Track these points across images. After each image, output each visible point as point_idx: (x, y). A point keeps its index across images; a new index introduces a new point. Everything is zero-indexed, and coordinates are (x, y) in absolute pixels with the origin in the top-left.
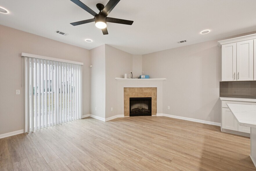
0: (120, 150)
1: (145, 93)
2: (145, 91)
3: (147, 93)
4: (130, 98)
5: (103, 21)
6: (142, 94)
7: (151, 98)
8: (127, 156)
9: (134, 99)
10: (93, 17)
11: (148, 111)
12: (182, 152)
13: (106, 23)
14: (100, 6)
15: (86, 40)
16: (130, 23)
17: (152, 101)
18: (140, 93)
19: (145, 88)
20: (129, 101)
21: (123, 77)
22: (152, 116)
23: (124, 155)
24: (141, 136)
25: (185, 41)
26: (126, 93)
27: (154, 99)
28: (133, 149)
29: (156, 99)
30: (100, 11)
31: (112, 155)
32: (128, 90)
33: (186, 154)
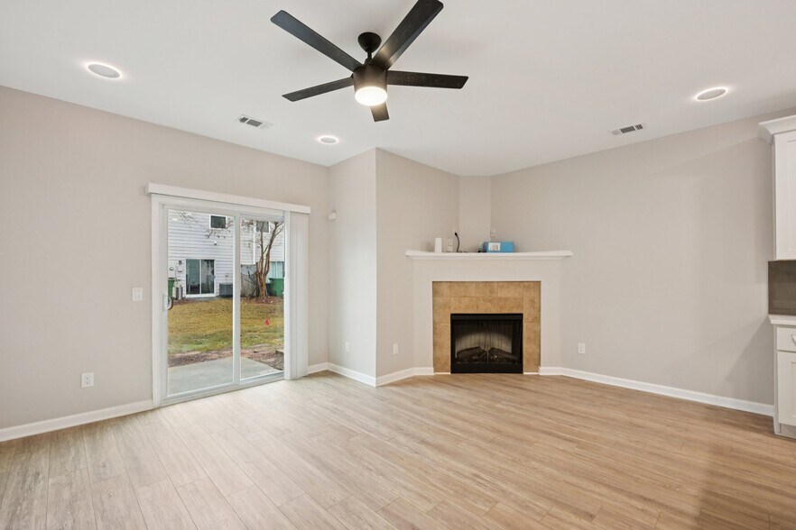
0: (426, 472)
1: (501, 299)
2: (502, 294)
3: (507, 299)
4: (452, 315)
5: (378, 84)
6: (490, 301)
7: (521, 315)
8: (452, 492)
9: (467, 318)
10: (347, 73)
11: (511, 357)
12: (631, 493)
13: (385, 88)
14: (369, 41)
15: (319, 139)
16: (457, 82)
17: (524, 324)
18: (484, 300)
19: (500, 284)
20: (450, 325)
21: (431, 249)
22: (525, 373)
23: (440, 489)
24: (491, 435)
25: (640, 127)
26: (439, 300)
27: (530, 319)
28: (466, 474)
29: (537, 320)
30: (370, 55)
31: (406, 488)
32: (445, 290)
33: (645, 499)
